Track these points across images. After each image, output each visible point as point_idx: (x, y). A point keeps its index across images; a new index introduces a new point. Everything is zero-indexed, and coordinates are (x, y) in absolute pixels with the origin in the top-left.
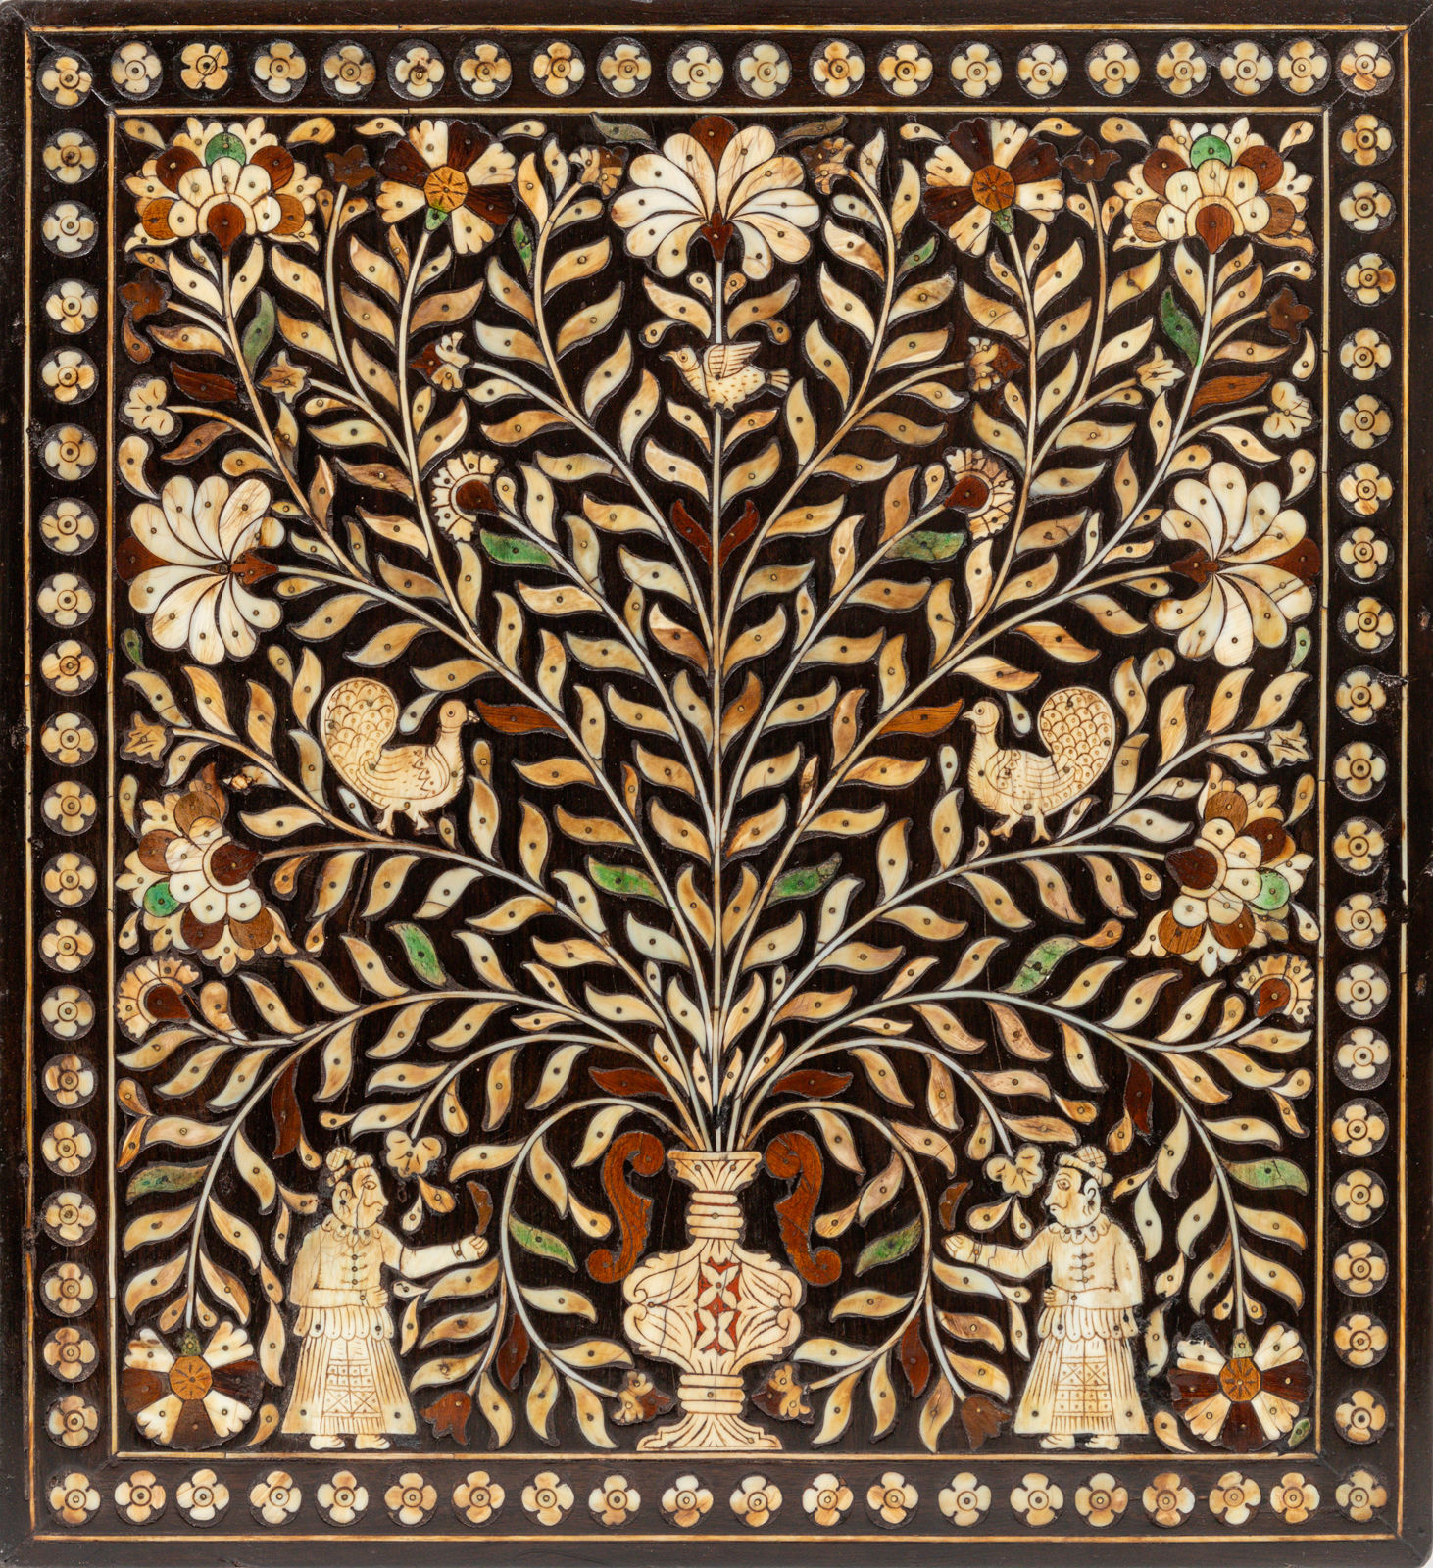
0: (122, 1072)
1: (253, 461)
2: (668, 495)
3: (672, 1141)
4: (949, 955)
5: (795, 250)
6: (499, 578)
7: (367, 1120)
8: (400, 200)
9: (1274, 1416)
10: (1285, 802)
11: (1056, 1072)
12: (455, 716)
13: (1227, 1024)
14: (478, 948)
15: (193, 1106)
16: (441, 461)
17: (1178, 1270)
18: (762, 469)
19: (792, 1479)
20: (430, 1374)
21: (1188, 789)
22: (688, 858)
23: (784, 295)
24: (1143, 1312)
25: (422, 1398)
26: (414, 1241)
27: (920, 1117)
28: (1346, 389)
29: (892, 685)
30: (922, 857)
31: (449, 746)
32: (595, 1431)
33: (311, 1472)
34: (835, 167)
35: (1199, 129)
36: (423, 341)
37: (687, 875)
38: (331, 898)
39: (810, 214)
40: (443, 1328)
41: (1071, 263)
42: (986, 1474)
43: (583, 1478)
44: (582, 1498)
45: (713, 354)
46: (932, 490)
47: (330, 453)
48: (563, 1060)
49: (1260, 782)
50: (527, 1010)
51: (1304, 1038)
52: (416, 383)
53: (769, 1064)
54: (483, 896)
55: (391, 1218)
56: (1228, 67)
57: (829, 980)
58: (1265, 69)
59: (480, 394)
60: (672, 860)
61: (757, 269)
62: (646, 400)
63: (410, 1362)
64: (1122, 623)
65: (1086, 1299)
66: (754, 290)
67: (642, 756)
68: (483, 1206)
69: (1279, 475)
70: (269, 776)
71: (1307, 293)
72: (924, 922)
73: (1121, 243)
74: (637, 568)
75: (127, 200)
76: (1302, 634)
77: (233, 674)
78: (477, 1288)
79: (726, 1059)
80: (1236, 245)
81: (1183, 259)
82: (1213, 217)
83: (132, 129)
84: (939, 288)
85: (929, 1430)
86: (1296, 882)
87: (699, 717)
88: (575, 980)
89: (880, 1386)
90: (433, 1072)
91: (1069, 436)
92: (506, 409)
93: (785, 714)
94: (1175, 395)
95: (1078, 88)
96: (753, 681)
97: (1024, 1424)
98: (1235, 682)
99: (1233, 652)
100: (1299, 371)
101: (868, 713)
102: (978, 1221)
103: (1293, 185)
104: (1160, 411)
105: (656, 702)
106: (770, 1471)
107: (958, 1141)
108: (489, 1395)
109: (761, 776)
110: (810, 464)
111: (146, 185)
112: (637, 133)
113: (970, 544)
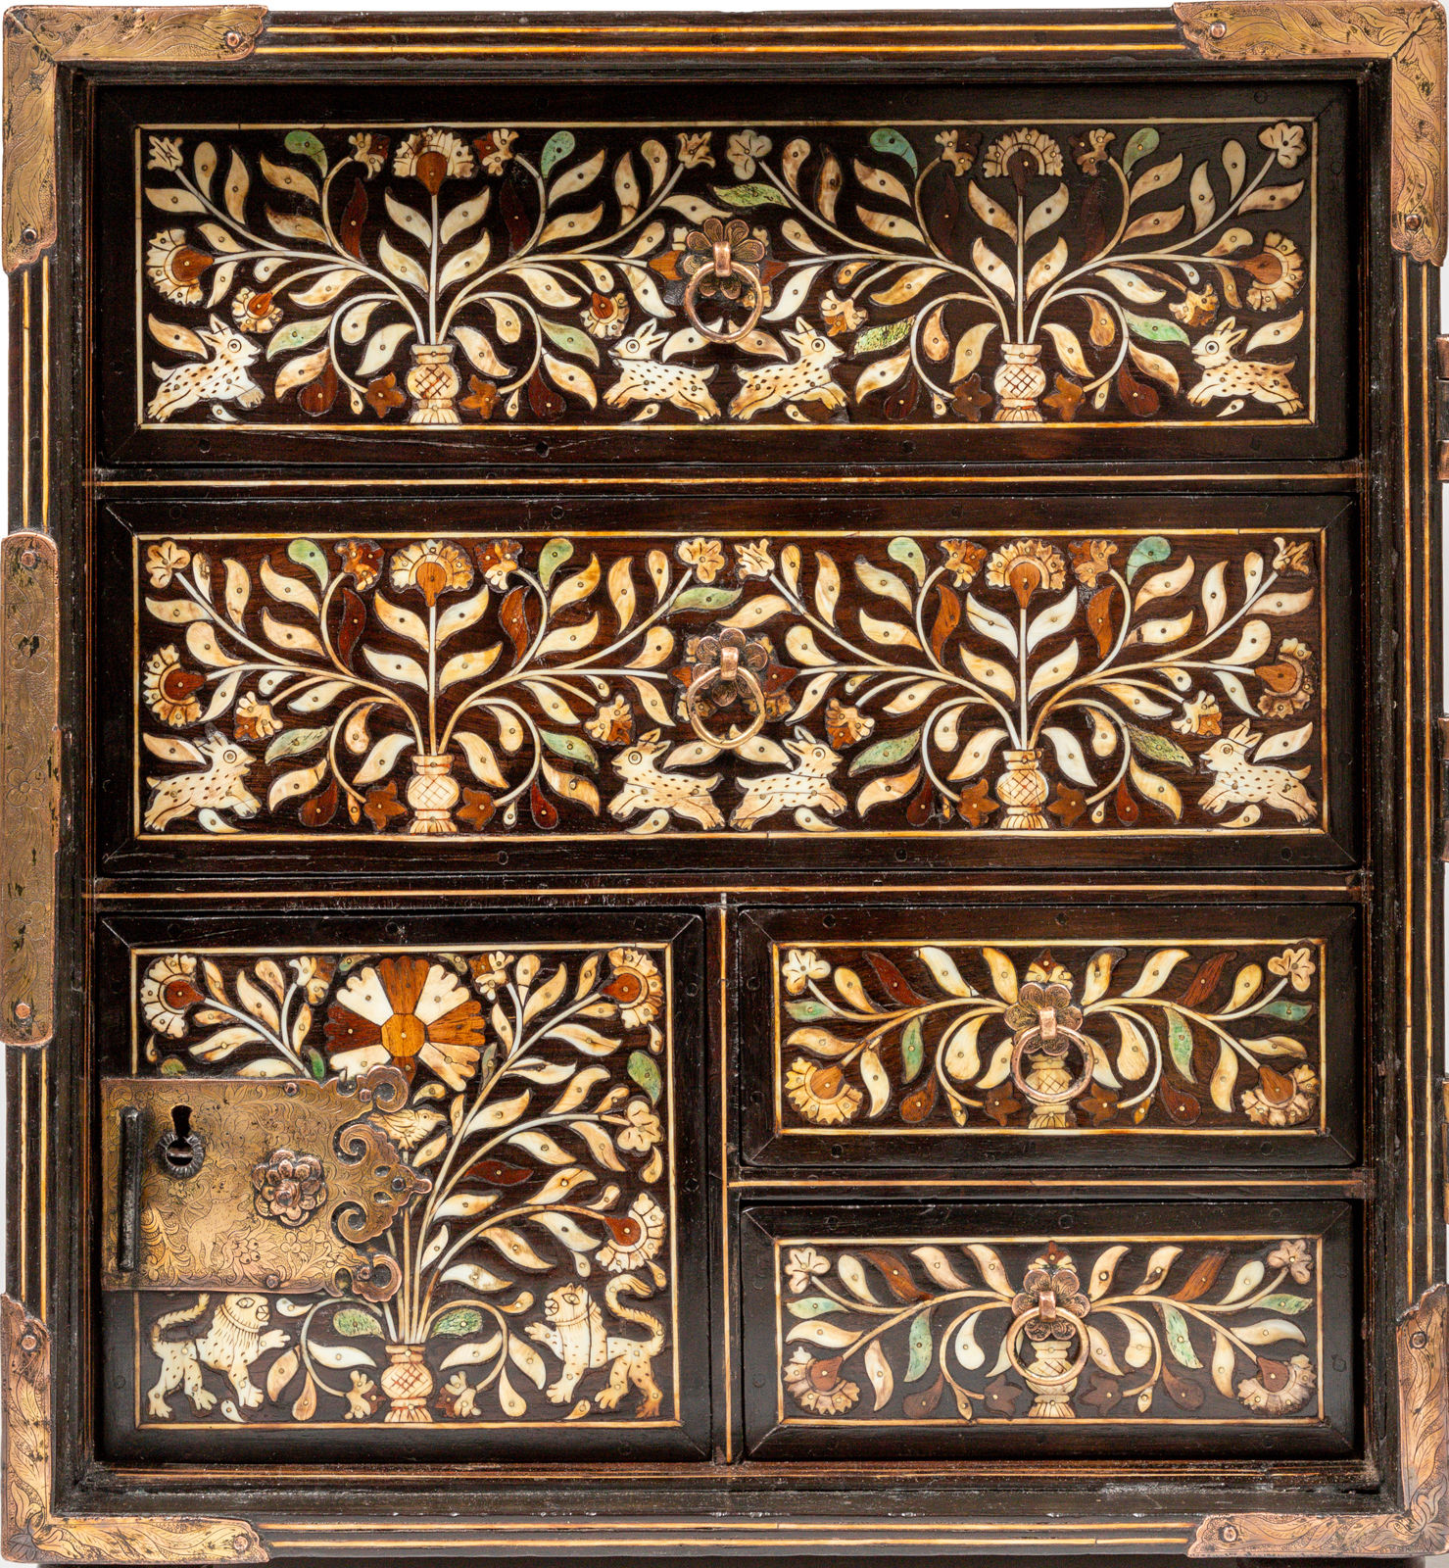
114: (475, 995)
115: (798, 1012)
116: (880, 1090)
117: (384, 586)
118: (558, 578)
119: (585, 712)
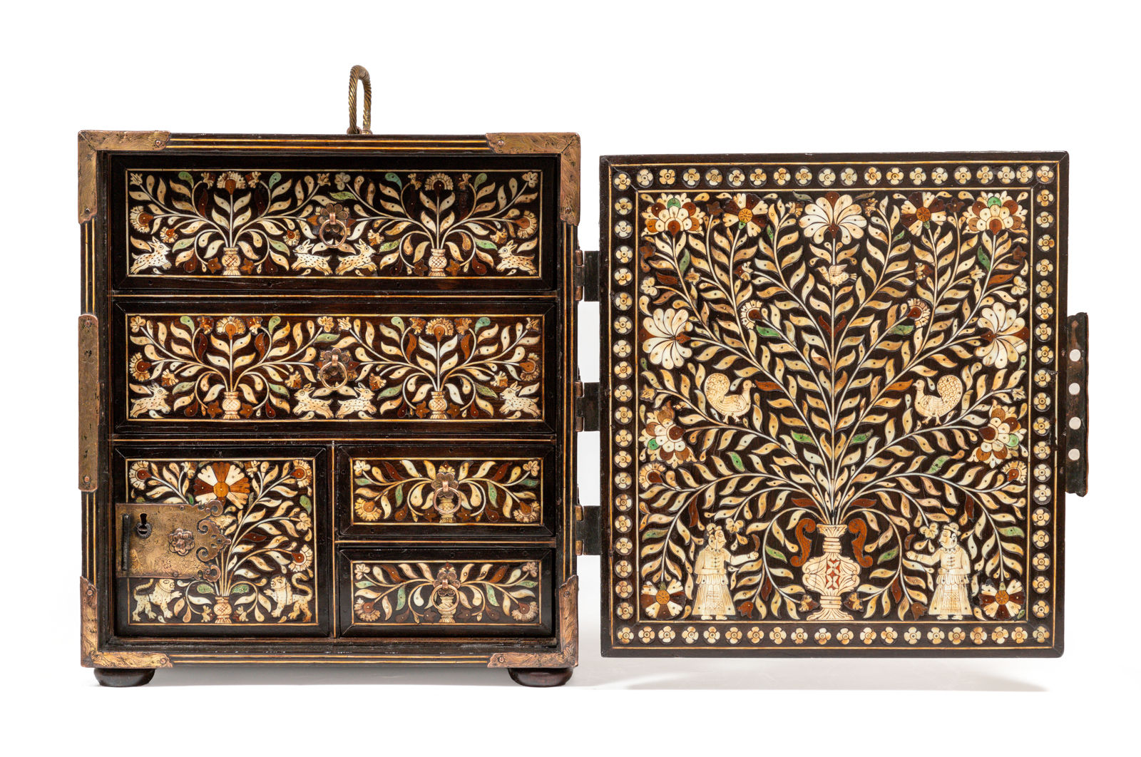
0: (641, 500)
1: (683, 304)
2: (818, 315)
3: (818, 521)
4: (908, 462)
5: (859, 234)
6: (762, 341)
7: (719, 515)
8: (730, 219)
9: (1013, 609)
10: (1018, 412)
11: (943, 499)
12: (748, 385)
13: (998, 484)
14: (755, 459)
15: (663, 510)
16: (744, 303)
17: (982, 562)
18: (848, 305)
19: (857, 629)
20: (740, 596)
21: (986, 408)
22: (824, 431)
23: (855, 249)
24: (970, 576)
25: (738, 604)
26: (735, 553)
27: (899, 514)
28: (1038, 279)
29: (890, 375)
30: (899, 430)
31: (746, 395)
32: (793, 614)
33: (702, 627)
34: (872, 208)
35: (991, 195)
36: (738, 264)
37: (823, 436)
38: (708, 444)
39: (863, 223)
40: (744, 581)
41: (949, 238)
42: (919, 627)
43: (789, 629)
44: (789, 635)
45: (832, 268)
46: (903, 312)
47: (707, 301)
48: (783, 496)
49: (1009, 406)
50: (771, 480)
51: (1023, 488)
52: (735, 278)
53: (849, 497)
54: (758, 443)
55: (727, 546)
56: (1000, 175)
57: (870, 470)
58: (1012, 175)
59: (756, 282)
60: (819, 432)
61: (846, 241)
62: (810, 283)
63: (733, 592)
64: (965, 355)
65: (952, 572)
66: (845, 248)
67: (809, 398)
68: (757, 542)
69: (1016, 307)
70: (688, 405)
71: (1025, 248)
72: (900, 451)
73: (965, 232)
74: (807, 337)
75: (642, 220)
76: (1023, 358)
77: (677, 372)
78: (755, 569)
79: (836, 495)
80: (1003, 232)
81: (985, 237)
82: (995, 223)
83: (643, 197)
84: (905, 247)
85: (901, 614)
86: (1021, 438)
87: (827, 385)
88: (787, 470)
89: (885, 599)
90: (741, 500)
91: (948, 294)
92: (764, 287)
93: (856, 384)
94: (982, 281)
95: (951, 181)
96: (845, 374)
97: (932, 612)
98: (1001, 374)
99: (1000, 364)
100: (1023, 273)
101: (882, 384)
102: (917, 546)
103: (1021, 213)
104: (978, 286)
105: (814, 381)
106: (850, 627)
107: (911, 521)
108: (759, 603)
109: (848, 404)
110: (864, 304)
111: (648, 215)
112: (807, 197)
113: (915, 329)
114: (247, 476)
115: (359, 482)
116: (388, 509)
117: (214, 332)
118: (275, 330)
119: (285, 377)
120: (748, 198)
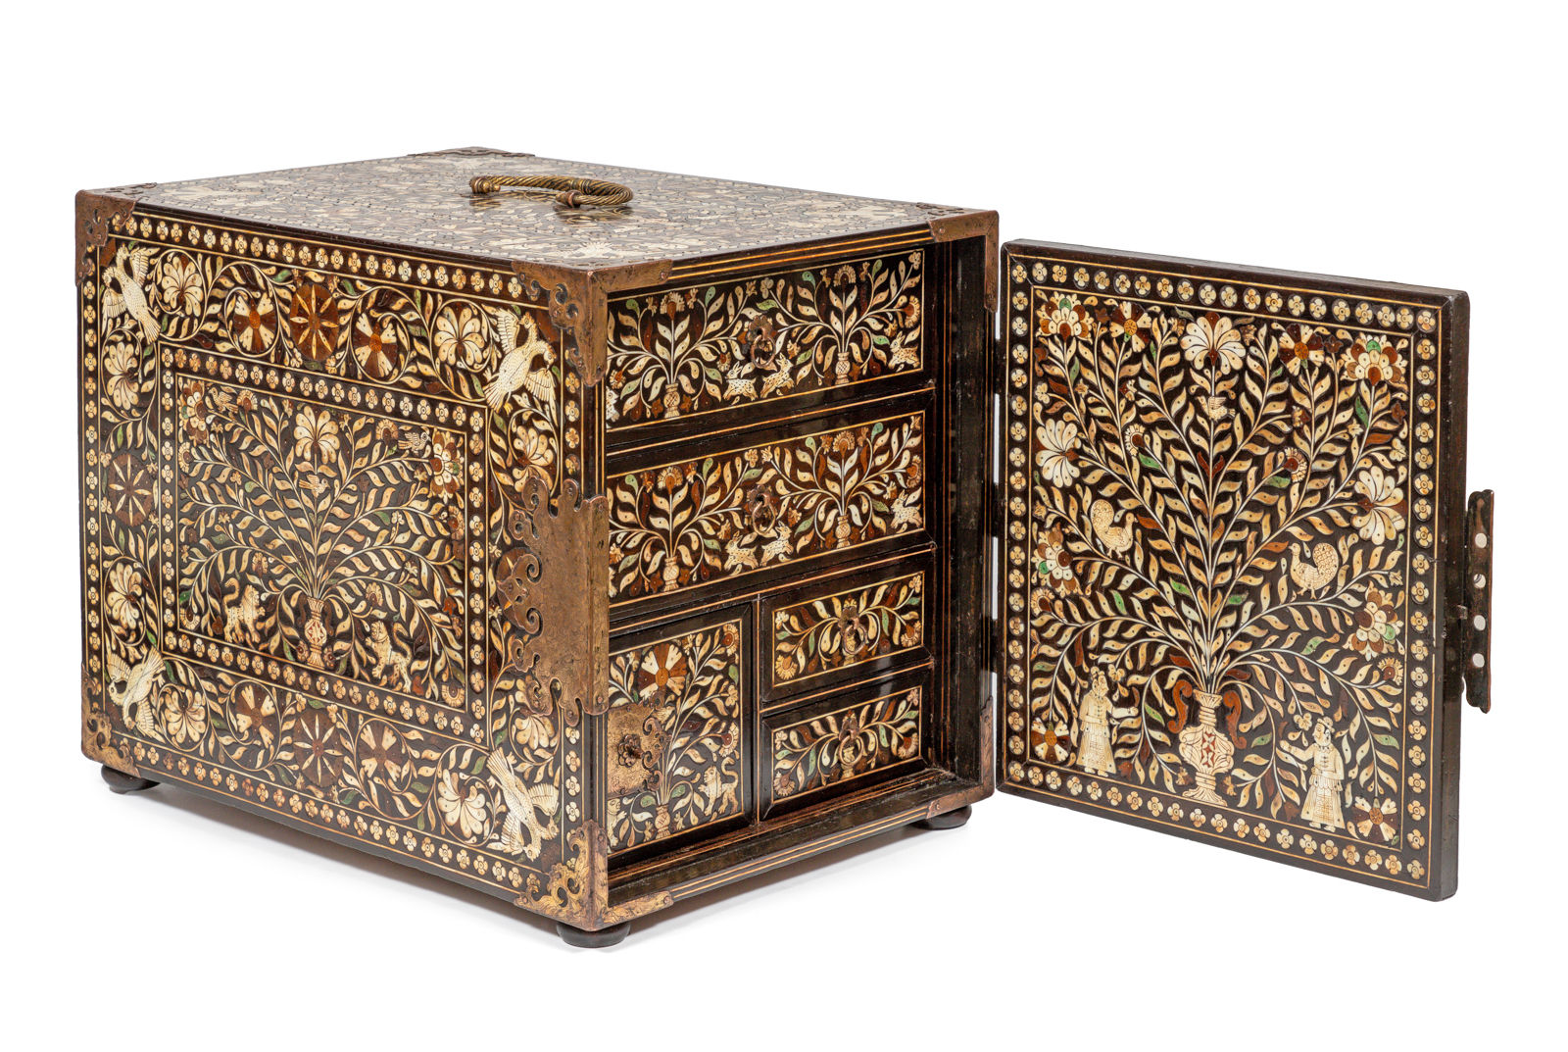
0: (1032, 627)
1: (1073, 417)
2: (1197, 449)
3: (1195, 686)
4: (1283, 635)
5: (1238, 365)
6: (1145, 471)
7: (1103, 658)
8: (1117, 330)
9: (1387, 833)
10: (1395, 599)
11: (1316, 685)
12: (1131, 519)
13: (1374, 681)
14: (1137, 604)
15: (1052, 642)
16: (1127, 426)
17: (1356, 770)
18: (1226, 445)
19: (1231, 818)
20: (1120, 753)
21: (1362, 589)
22: (1201, 584)
23: (1234, 381)
24: (1344, 783)
25: (1118, 761)
26: (1117, 705)
27: (1272, 694)
28: (1418, 445)
29: (1266, 531)
30: (1274, 598)
31: (1129, 529)
32: (1170, 786)
33: (1085, 780)
34: (1250, 336)
35: (1370, 337)
36: (1123, 380)
37: (1201, 590)
38: (1093, 577)
39: (1243, 353)
40: (1124, 738)
41: (1326, 382)
42: (1292, 831)
43: (1167, 802)
44: (1166, 809)
45: (1211, 399)
46: (1280, 461)
47: (1095, 417)
48: (1162, 649)
49: (1387, 591)
50: (1151, 629)
51: (1399, 691)
52: (1121, 396)
53: (1223, 665)
54: (1138, 585)
55: (1110, 695)
56: (1380, 315)
57: (1244, 637)
58: (1392, 317)
59: (1140, 403)
60: (1196, 584)
61: (1226, 371)
62: (1190, 414)
63: (1115, 747)
64: (1342, 522)
65: (1325, 774)
66: (1224, 378)
67: (1187, 543)
68: (1137, 697)
69: (1394, 474)
70: (1076, 530)
71: (1405, 405)
72: (1273, 620)
73: (1343, 378)
74: (1186, 474)
75: (1037, 318)
76: (1401, 536)
77: (1067, 492)
78: (1135, 726)
79: (1212, 660)
80: (1381, 384)
81: (1363, 386)
82: (1374, 372)
83: (1038, 293)
84: (1284, 385)
85: (1274, 811)
86: (1398, 631)
87: (1205, 533)
88: (1166, 621)
89: (1258, 790)
90: (1123, 646)
91: (1325, 448)
92: (1147, 410)
93: (1232, 537)
94: (1360, 438)
95: (1329, 317)
96: (1222, 522)
97: (1304, 816)
98: (1378, 551)
99: (1378, 540)
100: (1402, 435)
101: (1258, 541)
102: (1290, 737)
103: (1401, 363)
104: (1355, 443)
105: (1192, 525)
106: (1225, 814)
107: (1285, 704)
108: (1138, 765)
109: (1225, 558)
110: (1242, 446)
111: (1042, 313)
112: (1187, 315)
113: (1291, 484)
114: (684, 655)
115: (780, 637)
116: (802, 661)
117: (655, 488)
118: (709, 474)
119: (717, 529)
120: (1133, 307)
